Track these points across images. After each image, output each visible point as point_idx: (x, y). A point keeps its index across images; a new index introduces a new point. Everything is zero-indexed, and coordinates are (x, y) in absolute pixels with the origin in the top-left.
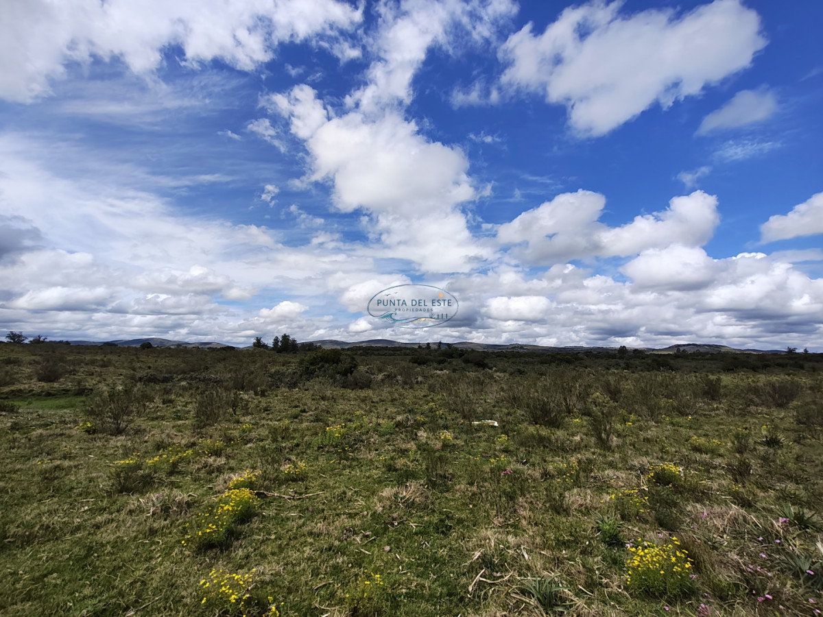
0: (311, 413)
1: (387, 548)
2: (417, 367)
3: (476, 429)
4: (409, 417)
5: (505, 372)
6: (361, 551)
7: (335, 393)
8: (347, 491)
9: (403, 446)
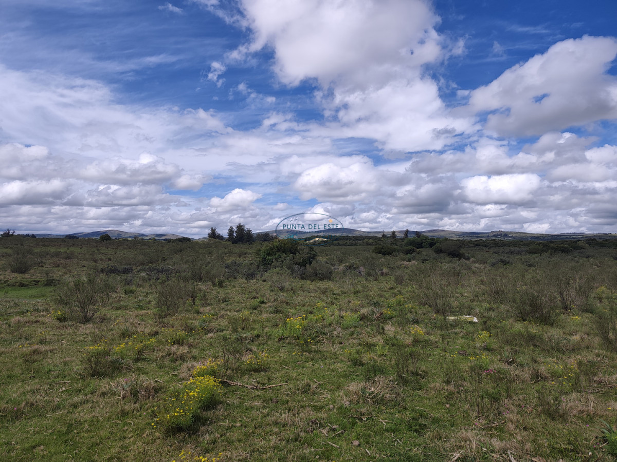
0: (270, 304)
1: (356, 443)
2: (380, 258)
3: (451, 325)
4: (375, 310)
5: (485, 262)
6: (328, 444)
7: (293, 284)
8: (311, 383)
9: (370, 340)
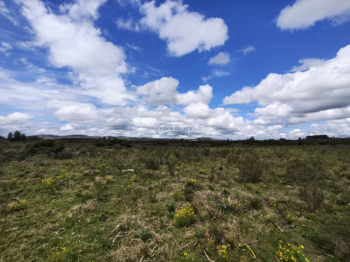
0: (33, 173)
1: (73, 233)
2: (97, 148)
3: (123, 174)
4: (92, 171)
5: (139, 149)
6: (58, 238)
7: (50, 162)
8: (52, 210)
9: (87, 185)
